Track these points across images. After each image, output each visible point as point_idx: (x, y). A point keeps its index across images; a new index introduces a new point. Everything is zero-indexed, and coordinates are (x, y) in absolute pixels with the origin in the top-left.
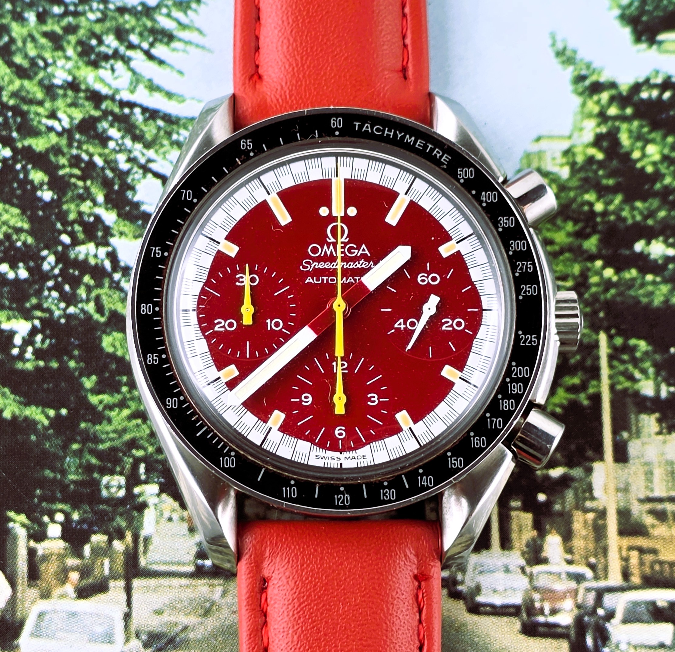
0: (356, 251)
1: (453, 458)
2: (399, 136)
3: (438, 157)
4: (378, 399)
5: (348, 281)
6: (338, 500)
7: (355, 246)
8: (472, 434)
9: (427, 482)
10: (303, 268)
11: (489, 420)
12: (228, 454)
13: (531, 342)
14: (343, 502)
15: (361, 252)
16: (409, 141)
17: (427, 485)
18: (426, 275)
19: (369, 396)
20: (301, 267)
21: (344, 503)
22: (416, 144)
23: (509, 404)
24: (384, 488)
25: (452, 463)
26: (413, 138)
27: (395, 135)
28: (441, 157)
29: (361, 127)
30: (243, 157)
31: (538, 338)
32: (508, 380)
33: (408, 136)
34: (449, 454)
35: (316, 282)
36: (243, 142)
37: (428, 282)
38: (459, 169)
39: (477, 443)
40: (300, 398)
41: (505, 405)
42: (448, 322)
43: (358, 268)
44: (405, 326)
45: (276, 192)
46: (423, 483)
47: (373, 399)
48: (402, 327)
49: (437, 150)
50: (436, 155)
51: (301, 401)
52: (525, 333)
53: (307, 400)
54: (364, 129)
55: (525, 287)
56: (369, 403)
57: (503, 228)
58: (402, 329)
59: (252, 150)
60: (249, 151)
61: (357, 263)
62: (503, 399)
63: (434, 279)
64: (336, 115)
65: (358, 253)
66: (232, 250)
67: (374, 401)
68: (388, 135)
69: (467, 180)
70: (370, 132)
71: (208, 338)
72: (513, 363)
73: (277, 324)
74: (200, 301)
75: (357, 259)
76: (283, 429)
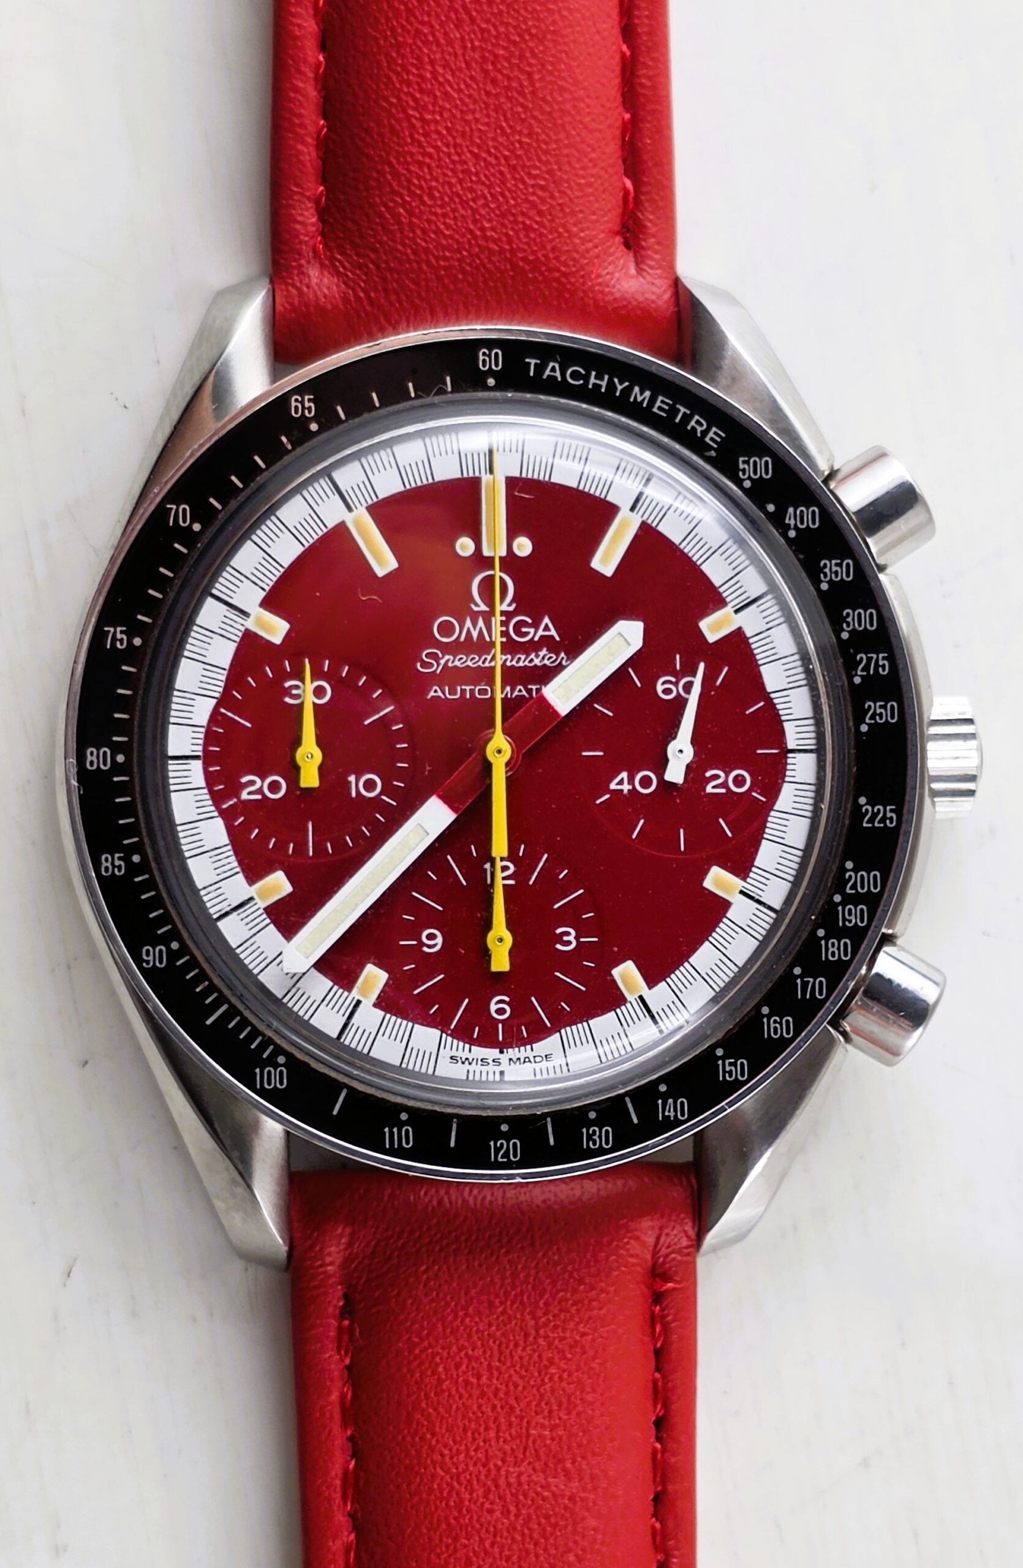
0: (532, 631)
1: (727, 1061)
2: (620, 388)
3: (699, 435)
4: (577, 938)
5: (516, 693)
6: (497, 1151)
7: (529, 621)
8: (765, 1010)
9: (675, 1110)
10: (422, 667)
11: (799, 981)
12: (272, 1062)
13: (883, 820)
14: (506, 1155)
15: (541, 632)
16: (639, 399)
17: (676, 1116)
18: (673, 679)
19: (559, 931)
20: (418, 665)
21: (508, 1157)
22: (653, 407)
23: (839, 949)
24: (590, 1123)
25: (724, 1071)
26: (647, 394)
27: (611, 386)
28: (705, 433)
29: (540, 369)
30: (295, 433)
31: (899, 812)
32: (837, 898)
33: (637, 389)
34: (720, 1052)
35: (448, 696)
36: (296, 400)
37: (678, 694)
38: (741, 459)
39: (775, 1028)
40: (419, 939)
41: (831, 950)
42: (717, 777)
43: (536, 665)
44: (630, 787)
45: (365, 506)
46: (667, 1114)
47: (565, 938)
48: (626, 787)
49: (697, 417)
50: (693, 427)
51: (421, 945)
52: (872, 803)
53: (434, 941)
54: (548, 372)
55: (873, 706)
56: (559, 946)
57: (831, 582)
58: (625, 792)
59: (315, 419)
60: (309, 420)
61: (533, 656)
62: (827, 938)
63: (689, 686)
64: (490, 344)
65: (533, 634)
66: (276, 629)
67: (569, 943)
68: (597, 387)
69: (758, 483)
70: (559, 379)
71: (227, 816)
72: (849, 865)
73: (370, 785)
74: (210, 737)
75: (532, 647)
76: (384, 1003)
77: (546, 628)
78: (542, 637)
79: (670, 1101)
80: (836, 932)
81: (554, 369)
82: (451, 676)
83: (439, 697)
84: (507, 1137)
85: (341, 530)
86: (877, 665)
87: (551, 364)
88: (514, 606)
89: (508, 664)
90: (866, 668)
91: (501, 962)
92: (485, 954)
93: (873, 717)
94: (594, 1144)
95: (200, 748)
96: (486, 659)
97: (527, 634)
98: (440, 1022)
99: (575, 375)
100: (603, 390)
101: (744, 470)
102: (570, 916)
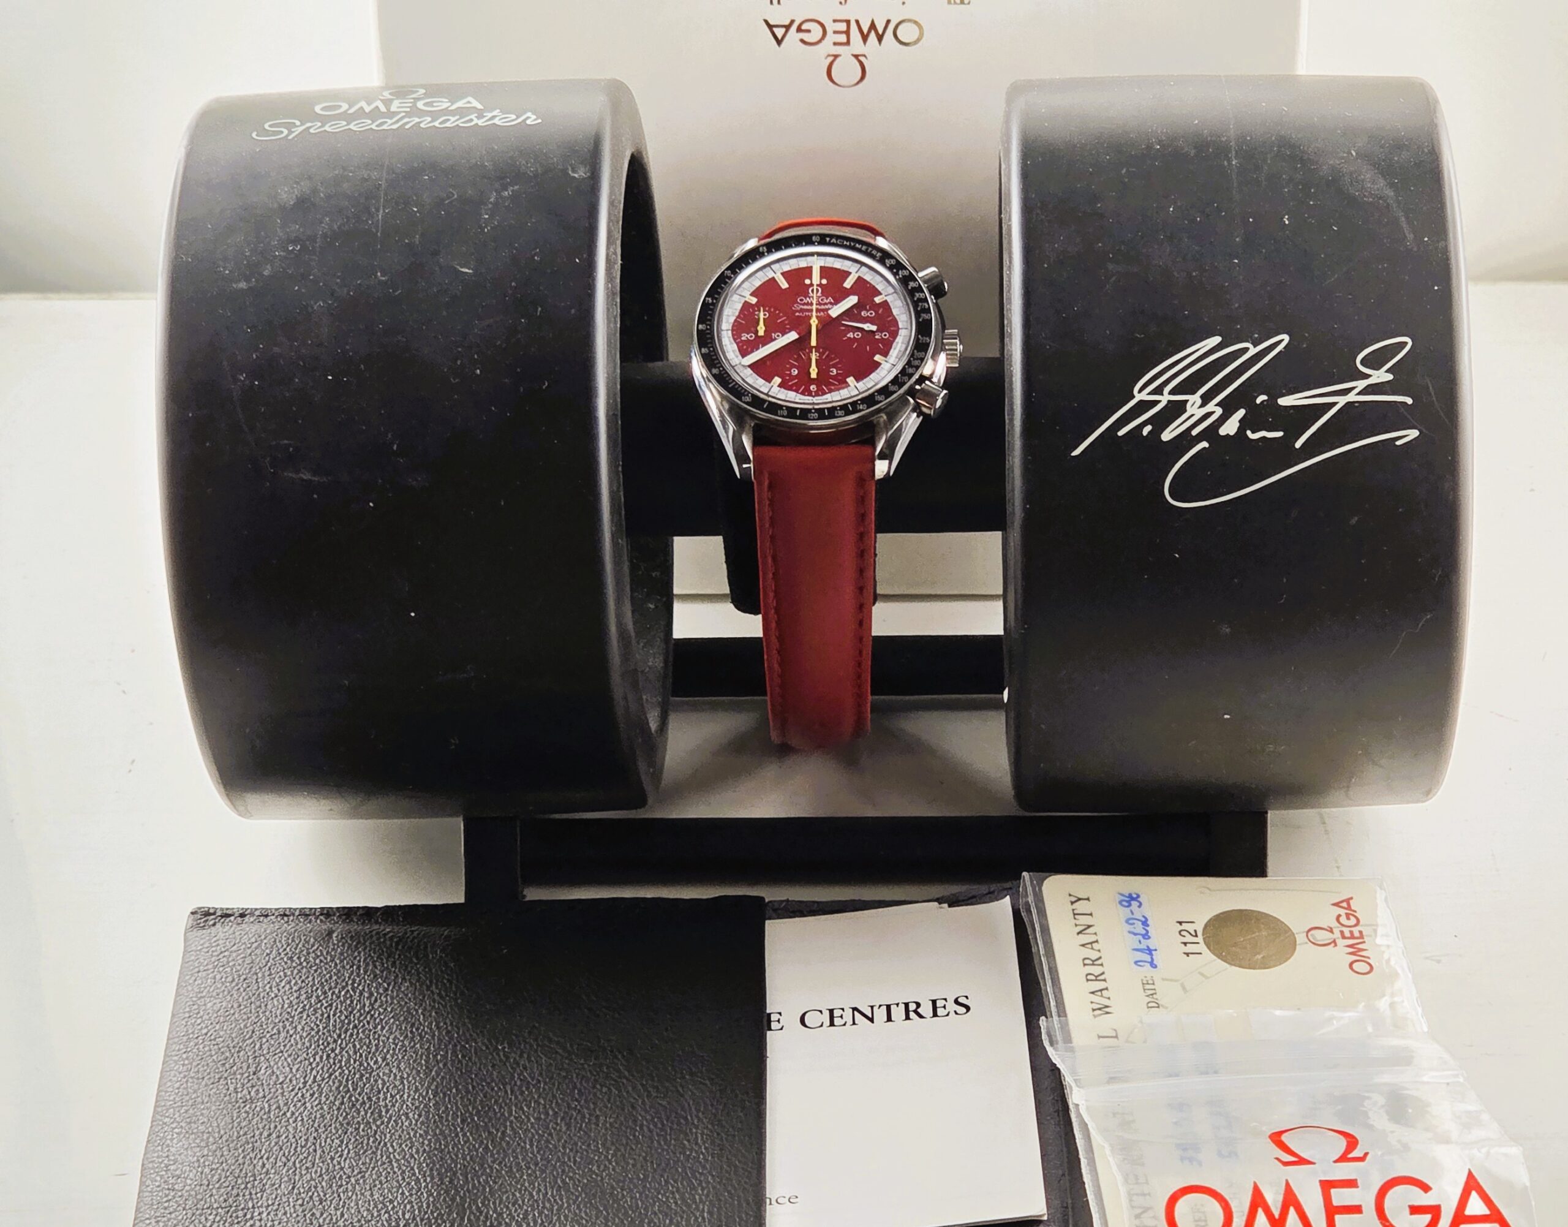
4: (836, 371)
5: (820, 313)
7: (825, 298)
8: (890, 384)
9: (863, 407)
10: (794, 308)
11: (900, 377)
12: (746, 395)
13: (924, 338)
14: (814, 417)
16: (858, 247)
18: (866, 311)
22: (862, 248)
24: (838, 410)
28: (876, 254)
29: (830, 240)
30: (760, 254)
32: (912, 359)
33: (857, 244)
34: (875, 395)
35: (801, 315)
36: (763, 247)
37: (867, 314)
38: (886, 260)
45: (781, 272)
46: (860, 407)
47: (833, 371)
52: (921, 337)
53: (795, 372)
54: (832, 241)
55: (922, 316)
56: (831, 374)
59: (766, 251)
60: (764, 252)
63: (871, 313)
64: (816, 235)
65: (826, 301)
66: (754, 300)
69: (891, 265)
71: (737, 344)
74: (733, 326)
75: (825, 304)
76: (780, 386)
77: (829, 299)
78: (828, 301)
79: (862, 405)
80: (912, 367)
81: (834, 240)
82: (802, 311)
83: (798, 314)
84: (814, 413)
85: (773, 279)
86: (922, 306)
88: (821, 294)
89: (818, 307)
90: (919, 308)
91: (814, 375)
92: (810, 374)
93: (921, 319)
94: (839, 414)
95: (730, 327)
96: (815, 306)
97: (824, 301)
98: (797, 391)
101: (885, 263)
102: (834, 366)
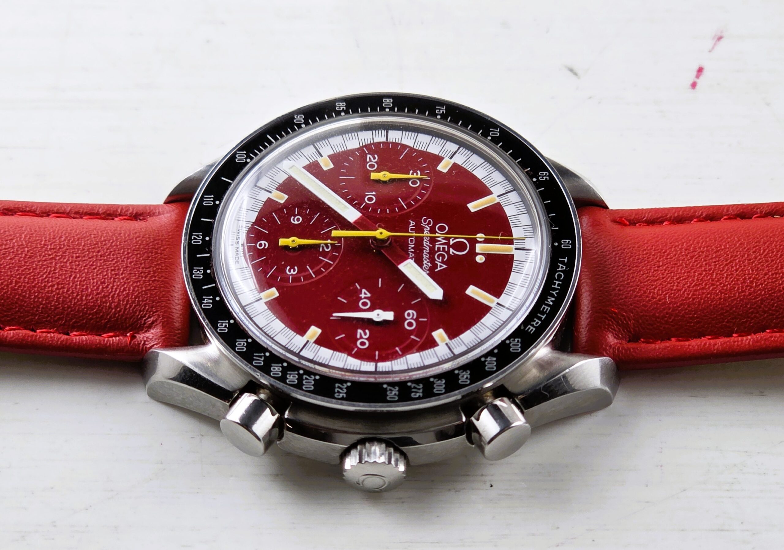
0: (440, 260)
1: (227, 324)
2: (554, 293)
3: (532, 323)
4: (292, 274)
5: (411, 253)
6: (198, 236)
7: (445, 260)
8: (250, 340)
9: (206, 303)
10: (424, 219)
11: (263, 354)
12: (248, 157)
13: (339, 392)
14: (195, 239)
15: (439, 264)
16: (549, 300)
17: (204, 303)
18: (415, 317)
19: (296, 268)
20: (426, 218)
21: (194, 239)
22: (545, 305)
23: (277, 371)
24: (205, 270)
25: (222, 323)
26: (551, 303)
27: (555, 289)
28: (533, 325)
29: (563, 263)
30: (532, 173)
31: (343, 399)
32: (301, 372)
33: (553, 299)
34: (232, 321)
35: (410, 228)
36: (546, 174)
37: (406, 319)
38: (520, 340)
39: (241, 344)
40: (297, 215)
41: (276, 368)
42: (365, 334)
43: (423, 261)
44: (363, 297)
45: (500, 202)
46: (206, 300)
47: (292, 270)
48: (363, 296)
49: (540, 322)
50: (535, 321)
51: (295, 216)
52: (348, 388)
53: (296, 221)
54: (561, 265)
55: (396, 391)
56: (288, 268)
57: (458, 374)
58: (360, 296)
59: (538, 180)
60: (537, 178)
61: (428, 260)
62: (282, 367)
63: (410, 324)
64: (574, 244)
65: (438, 262)
66: (444, 168)
67: (290, 271)
68: (555, 284)
69: (508, 346)
70: (558, 270)
71: (360, 149)
72: (317, 377)
73: (370, 199)
74: (396, 144)
75: (432, 260)
76: (269, 201)
77: (441, 266)
78: (437, 264)
79: (211, 301)
80: (285, 371)
81: (562, 267)
82: (419, 229)
83: (410, 224)
84: (203, 240)
85: (489, 193)
86: (417, 392)
87: (565, 267)
88: (453, 254)
89: (424, 251)
90: (415, 388)
91: (282, 242)
92: (288, 236)
93: (390, 390)
94: (195, 272)
95: (391, 141)
96: (427, 242)
97: (439, 258)
98: (258, 222)
99: (560, 276)
100: (553, 286)
101: (514, 340)
102: (302, 272)
